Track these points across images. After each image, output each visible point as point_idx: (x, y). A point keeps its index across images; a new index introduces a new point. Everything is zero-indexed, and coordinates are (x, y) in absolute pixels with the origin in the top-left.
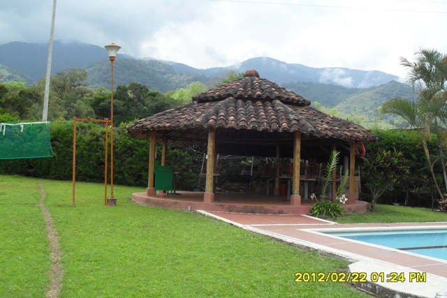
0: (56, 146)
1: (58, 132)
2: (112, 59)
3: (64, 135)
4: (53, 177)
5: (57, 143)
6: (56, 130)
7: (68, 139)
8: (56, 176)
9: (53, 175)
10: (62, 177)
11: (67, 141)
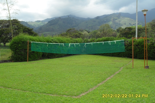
0: (139, 47)
1: (139, 42)
2: (145, 15)
3: (141, 43)
4: (138, 58)
5: (139, 46)
6: (138, 42)
7: (143, 44)
8: (139, 58)
9: (138, 57)
10: (141, 58)
11: (142, 45)
